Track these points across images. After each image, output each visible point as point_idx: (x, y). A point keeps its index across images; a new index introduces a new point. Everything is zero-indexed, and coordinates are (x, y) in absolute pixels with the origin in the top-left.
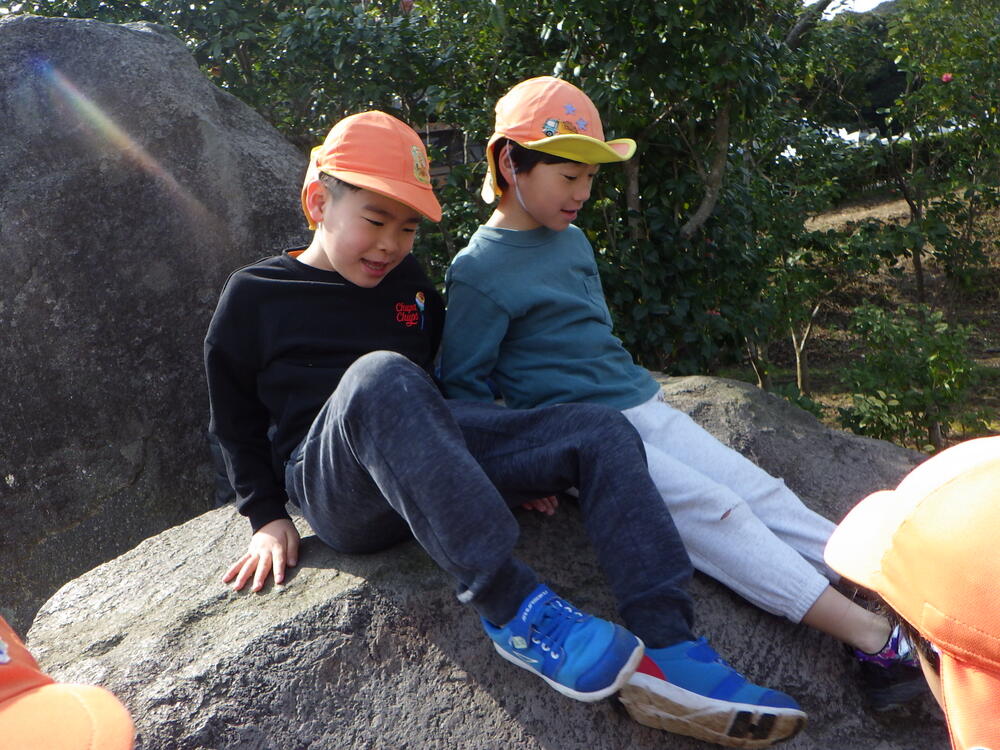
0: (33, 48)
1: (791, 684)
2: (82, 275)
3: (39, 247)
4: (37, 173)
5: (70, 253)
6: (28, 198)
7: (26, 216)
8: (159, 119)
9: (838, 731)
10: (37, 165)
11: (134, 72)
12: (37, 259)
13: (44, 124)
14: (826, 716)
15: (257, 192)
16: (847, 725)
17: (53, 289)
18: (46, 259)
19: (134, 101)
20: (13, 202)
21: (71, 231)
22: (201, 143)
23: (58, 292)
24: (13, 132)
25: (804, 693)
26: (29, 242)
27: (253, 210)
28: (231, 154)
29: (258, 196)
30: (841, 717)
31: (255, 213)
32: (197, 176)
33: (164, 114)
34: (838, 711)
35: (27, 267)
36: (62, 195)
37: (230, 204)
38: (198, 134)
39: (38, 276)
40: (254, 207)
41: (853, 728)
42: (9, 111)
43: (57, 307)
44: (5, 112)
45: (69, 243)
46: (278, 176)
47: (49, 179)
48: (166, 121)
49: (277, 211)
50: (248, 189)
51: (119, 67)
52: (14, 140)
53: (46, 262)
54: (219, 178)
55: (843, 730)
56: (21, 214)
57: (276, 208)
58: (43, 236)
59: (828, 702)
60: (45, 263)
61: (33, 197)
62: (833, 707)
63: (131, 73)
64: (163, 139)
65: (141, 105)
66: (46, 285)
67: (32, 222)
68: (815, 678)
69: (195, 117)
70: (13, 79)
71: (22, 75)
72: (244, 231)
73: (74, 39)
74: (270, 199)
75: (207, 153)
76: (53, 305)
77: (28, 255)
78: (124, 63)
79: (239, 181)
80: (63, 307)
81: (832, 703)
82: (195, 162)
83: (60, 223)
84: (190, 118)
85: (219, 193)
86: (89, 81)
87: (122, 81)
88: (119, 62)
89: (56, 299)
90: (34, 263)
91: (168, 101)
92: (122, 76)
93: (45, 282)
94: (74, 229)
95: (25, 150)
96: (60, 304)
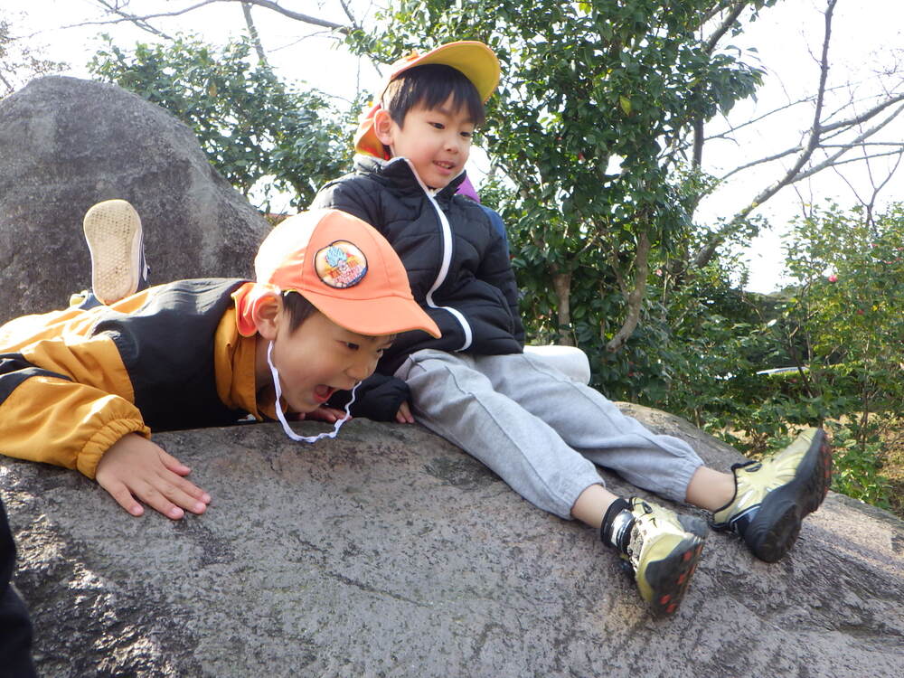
0: (63, 94)
1: (727, 571)
2: (58, 267)
3: (25, 239)
4: (41, 182)
5: (53, 246)
6: (27, 198)
7: (21, 211)
8: (157, 158)
9: (783, 619)
10: (42, 176)
11: (143, 121)
12: (21, 248)
13: (56, 147)
14: (769, 606)
15: (231, 231)
16: (793, 614)
17: (28, 276)
18: (29, 249)
19: (139, 141)
20: (12, 199)
21: (58, 230)
22: (189, 183)
23: (32, 278)
24: (29, 149)
25: (742, 581)
26: (18, 233)
27: (225, 245)
28: (214, 196)
29: (231, 234)
30: (786, 608)
31: (226, 247)
32: (180, 206)
33: (162, 155)
34: (782, 602)
35: (10, 253)
36: (57, 200)
37: (205, 235)
38: (188, 176)
39: (18, 263)
40: (226, 242)
41: (800, 616)
42: (29, 133)
43: (28, 292)
44: (26, 133)
45: (53, 238)
46: (251, 227)
47: (49, 188)
48: (162, 160)
49: (246, 252)
50: (224, 226)
51: (131, 116)
52: (27, 156)
53: (29, 251)
54: (200, 211)
55: (788, 619)
56: (17, 209)
57: (245, 249)
58: (31, 229)
59: (770, 593)
60: (27, 252)
61: (32, 197)
62: (775, 599)
63: (140, 121)
64: (157, 173)
65: (144, 145)
66: (23, 273)
67: (24, 218)
68: (753, 571)
69: (187, 162)
70: (40, 111)
71: (48, 110)
72: (213, 259)
73: (99, 93)
74: (241, 240)
75: (192, 191)
76: (25, 290)
77: (14, 243)
78: (136, 114)
79: (217, 218)
80: (33, 292)
81: (774, 595)
82: (181, 195)
83: (49, 221)
84: (183, 162)
85: (197, 223)
86: (104, 122)
87: (131, 126)
88: (133, 113)
89: (29, 286)
90: (17, 250)
91: (167, 146)
92: (133, 122)
93: (23, 269)
94: (61, 229)
95: (35, 163)
96: (31, 290)
